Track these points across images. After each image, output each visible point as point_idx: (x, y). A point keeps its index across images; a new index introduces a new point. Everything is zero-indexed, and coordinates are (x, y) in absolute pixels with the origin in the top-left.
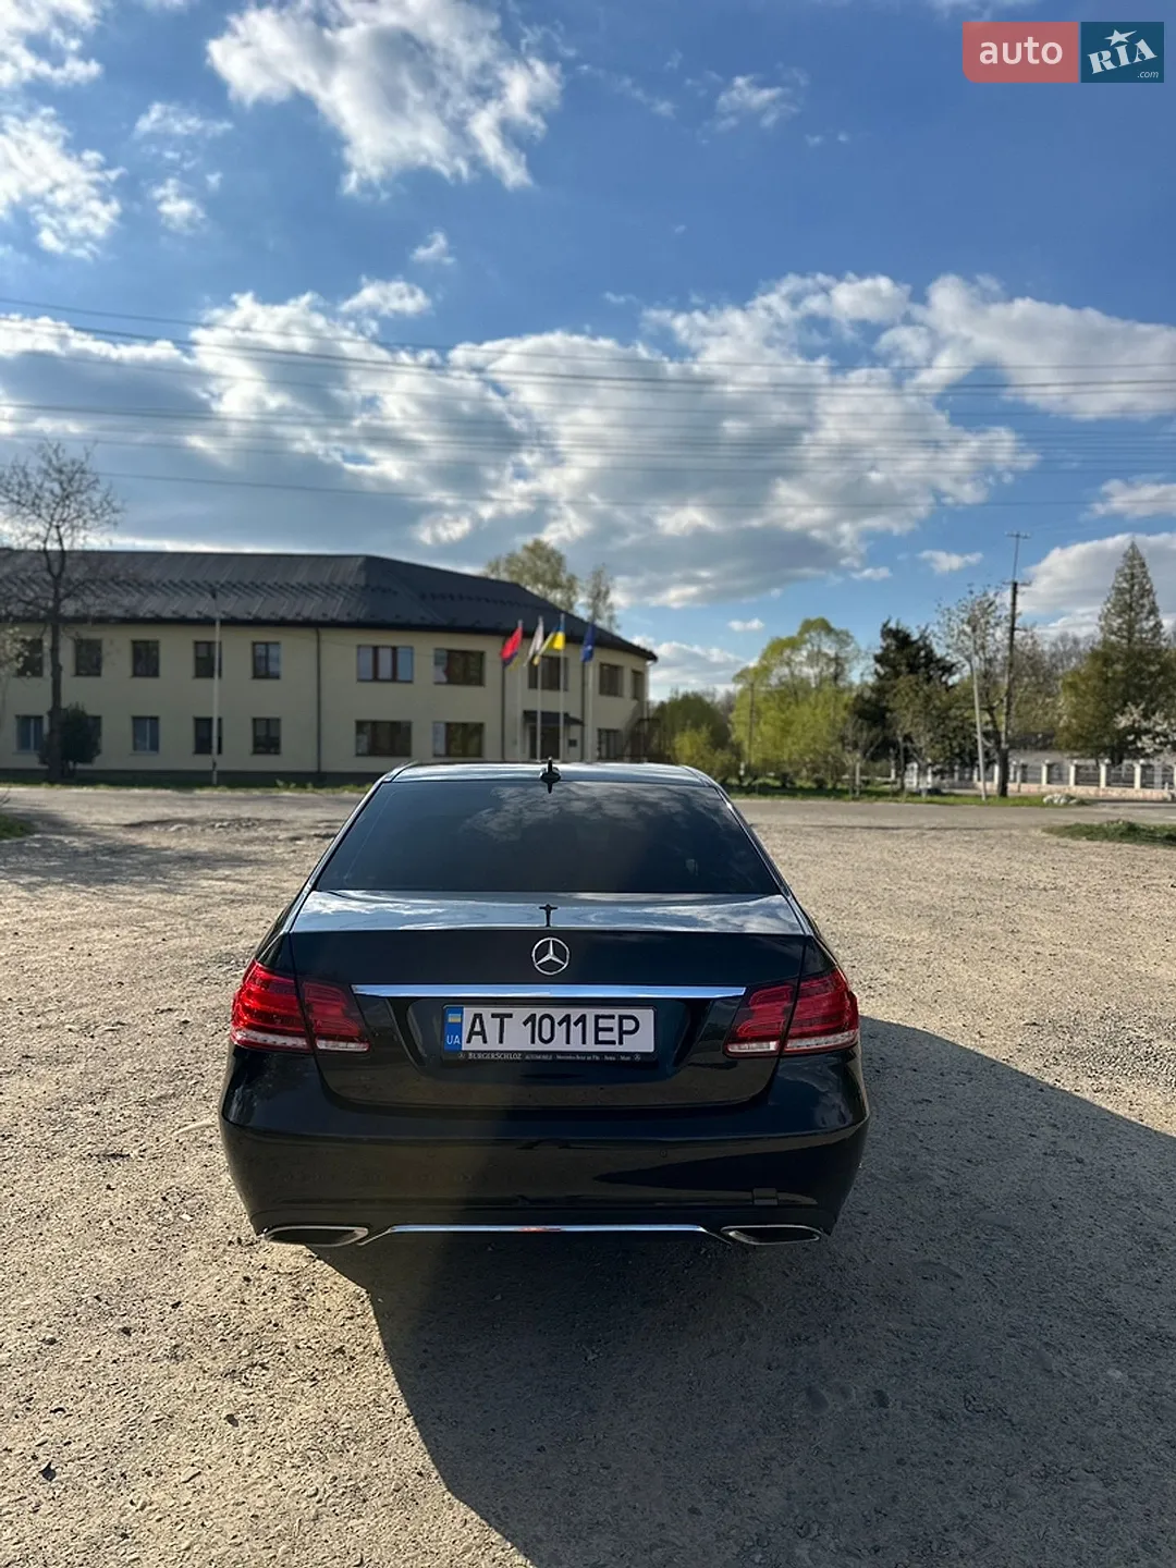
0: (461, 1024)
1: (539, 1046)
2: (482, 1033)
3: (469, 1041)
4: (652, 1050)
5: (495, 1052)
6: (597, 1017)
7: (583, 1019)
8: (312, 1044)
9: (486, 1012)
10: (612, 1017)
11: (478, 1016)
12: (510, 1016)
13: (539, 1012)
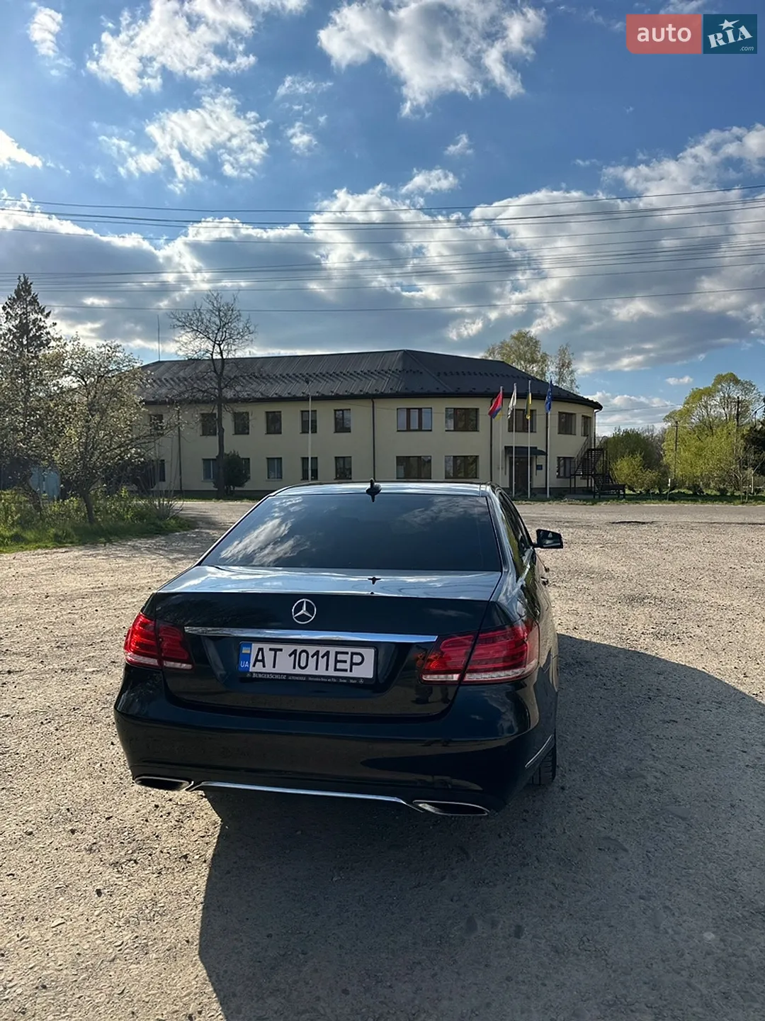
0: (250, 654)
1: (298, 671)
2: (263, 661)
3: (254, 666)
4: (371, 677)
5: (269, 673)
6: (337, 653)
7: (327, 654)
8: (160, 662)
9: (266, 647)
10: (347, 653)
11: (261, 650)
12: (281, 650)
13: (300, 648)
